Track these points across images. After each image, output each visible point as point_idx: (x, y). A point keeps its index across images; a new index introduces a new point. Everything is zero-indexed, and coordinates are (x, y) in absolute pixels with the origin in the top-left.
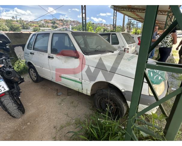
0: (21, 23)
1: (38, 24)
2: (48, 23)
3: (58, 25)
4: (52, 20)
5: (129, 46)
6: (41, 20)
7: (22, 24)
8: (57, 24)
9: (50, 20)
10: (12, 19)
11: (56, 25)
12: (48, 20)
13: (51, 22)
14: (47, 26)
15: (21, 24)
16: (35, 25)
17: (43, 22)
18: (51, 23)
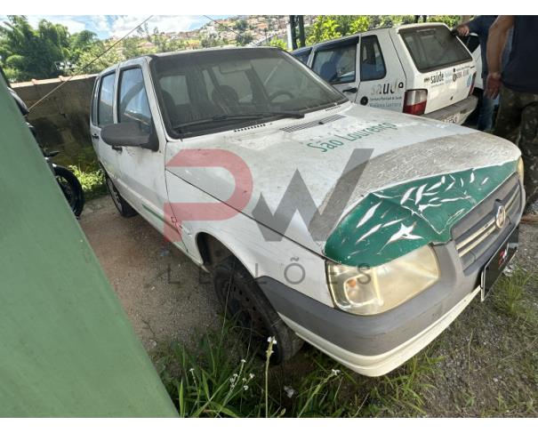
0: (157, 43)
1: (200, 37)
2: (227, 29)
3: (253, 33)
4: (238, 19)
5: (426, 80)
6: (208, 25)
7: (161, 45)
8: (252, 29)
9: (232, 20)
10: (135, 33)
11: (248, 32)
12: (225, 20)
13: (234, 24)
14: (224, 40)
15: (159, 44)
16: (191, 42)
17: (212, 30)
18: (235, 28)
